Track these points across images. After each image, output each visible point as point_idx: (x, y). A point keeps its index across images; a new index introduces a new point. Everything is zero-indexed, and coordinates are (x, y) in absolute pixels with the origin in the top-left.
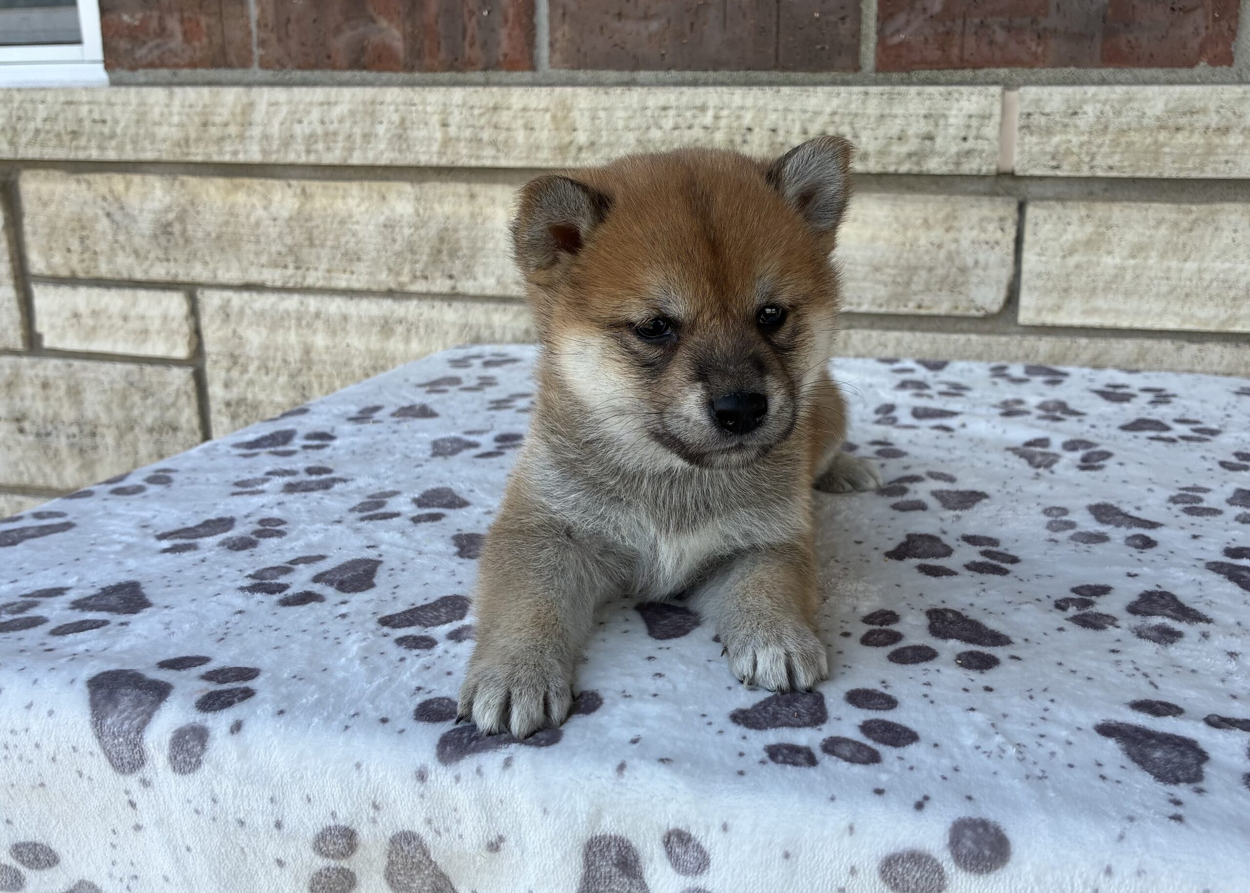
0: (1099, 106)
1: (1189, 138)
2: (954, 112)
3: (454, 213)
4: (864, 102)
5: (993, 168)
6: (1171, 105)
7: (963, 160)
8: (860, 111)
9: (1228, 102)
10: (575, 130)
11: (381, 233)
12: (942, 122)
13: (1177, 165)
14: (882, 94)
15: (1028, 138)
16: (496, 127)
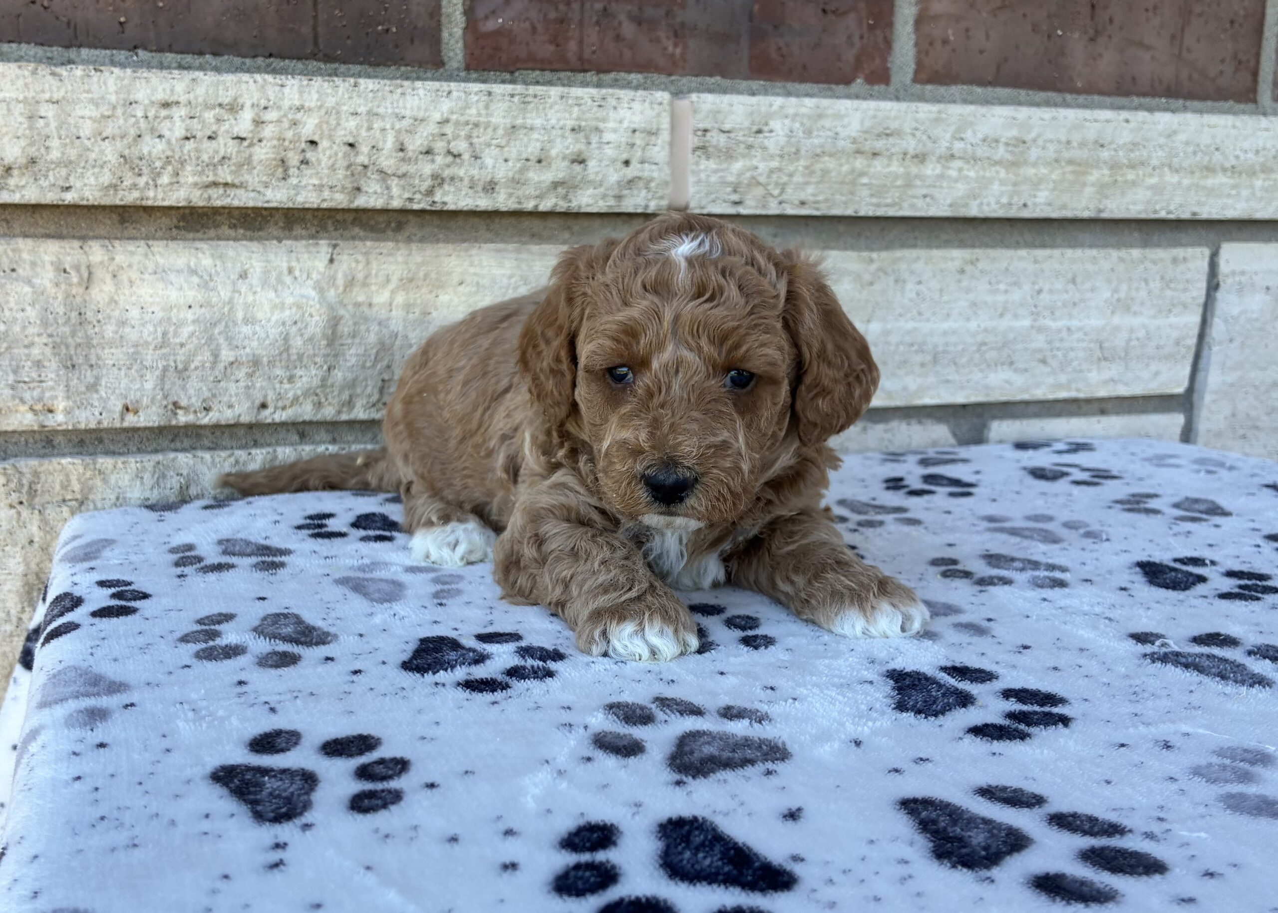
0: (787, 121)
1: (888, 165)
2: (611, 125)
4: (487, 107)
5: (664, 203)
6: (868, 124)
7: (625, 192)
8: (482, 119)
9: (923, 123)
12: (594, 139)
13: (874, 200)
14: (512, 96)
15: (704, 164)
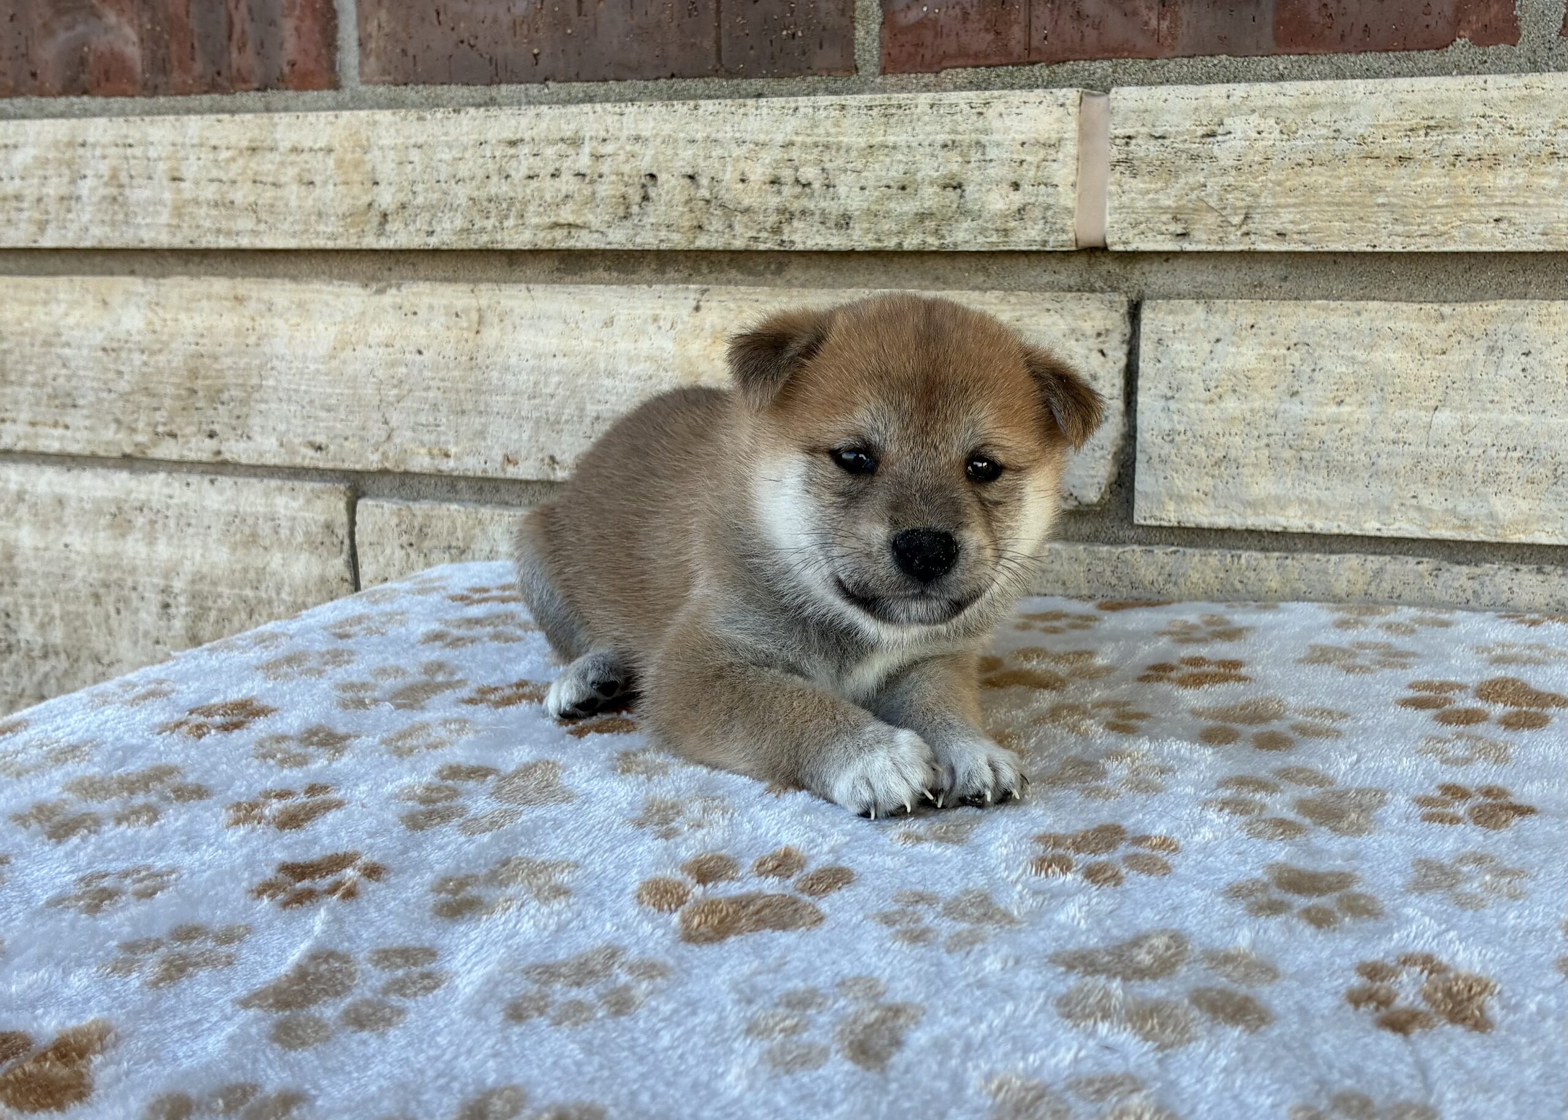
3: (210, 329)
10: (376, 183)
11: (97, 360)
16: (255, 182)
